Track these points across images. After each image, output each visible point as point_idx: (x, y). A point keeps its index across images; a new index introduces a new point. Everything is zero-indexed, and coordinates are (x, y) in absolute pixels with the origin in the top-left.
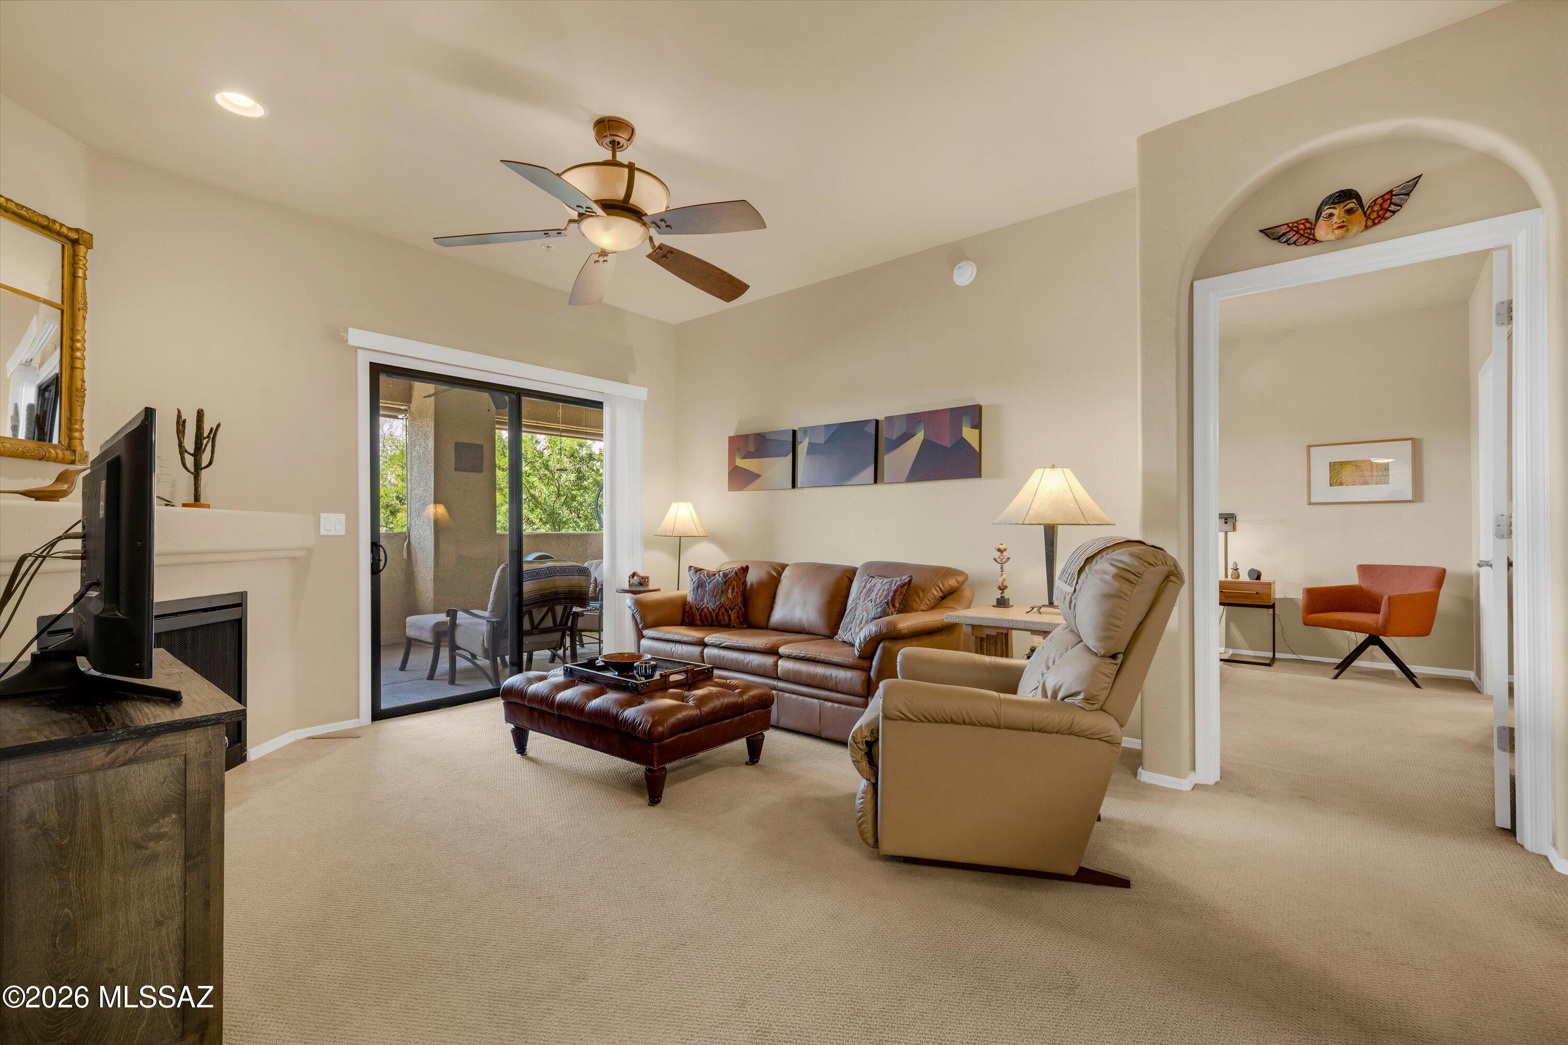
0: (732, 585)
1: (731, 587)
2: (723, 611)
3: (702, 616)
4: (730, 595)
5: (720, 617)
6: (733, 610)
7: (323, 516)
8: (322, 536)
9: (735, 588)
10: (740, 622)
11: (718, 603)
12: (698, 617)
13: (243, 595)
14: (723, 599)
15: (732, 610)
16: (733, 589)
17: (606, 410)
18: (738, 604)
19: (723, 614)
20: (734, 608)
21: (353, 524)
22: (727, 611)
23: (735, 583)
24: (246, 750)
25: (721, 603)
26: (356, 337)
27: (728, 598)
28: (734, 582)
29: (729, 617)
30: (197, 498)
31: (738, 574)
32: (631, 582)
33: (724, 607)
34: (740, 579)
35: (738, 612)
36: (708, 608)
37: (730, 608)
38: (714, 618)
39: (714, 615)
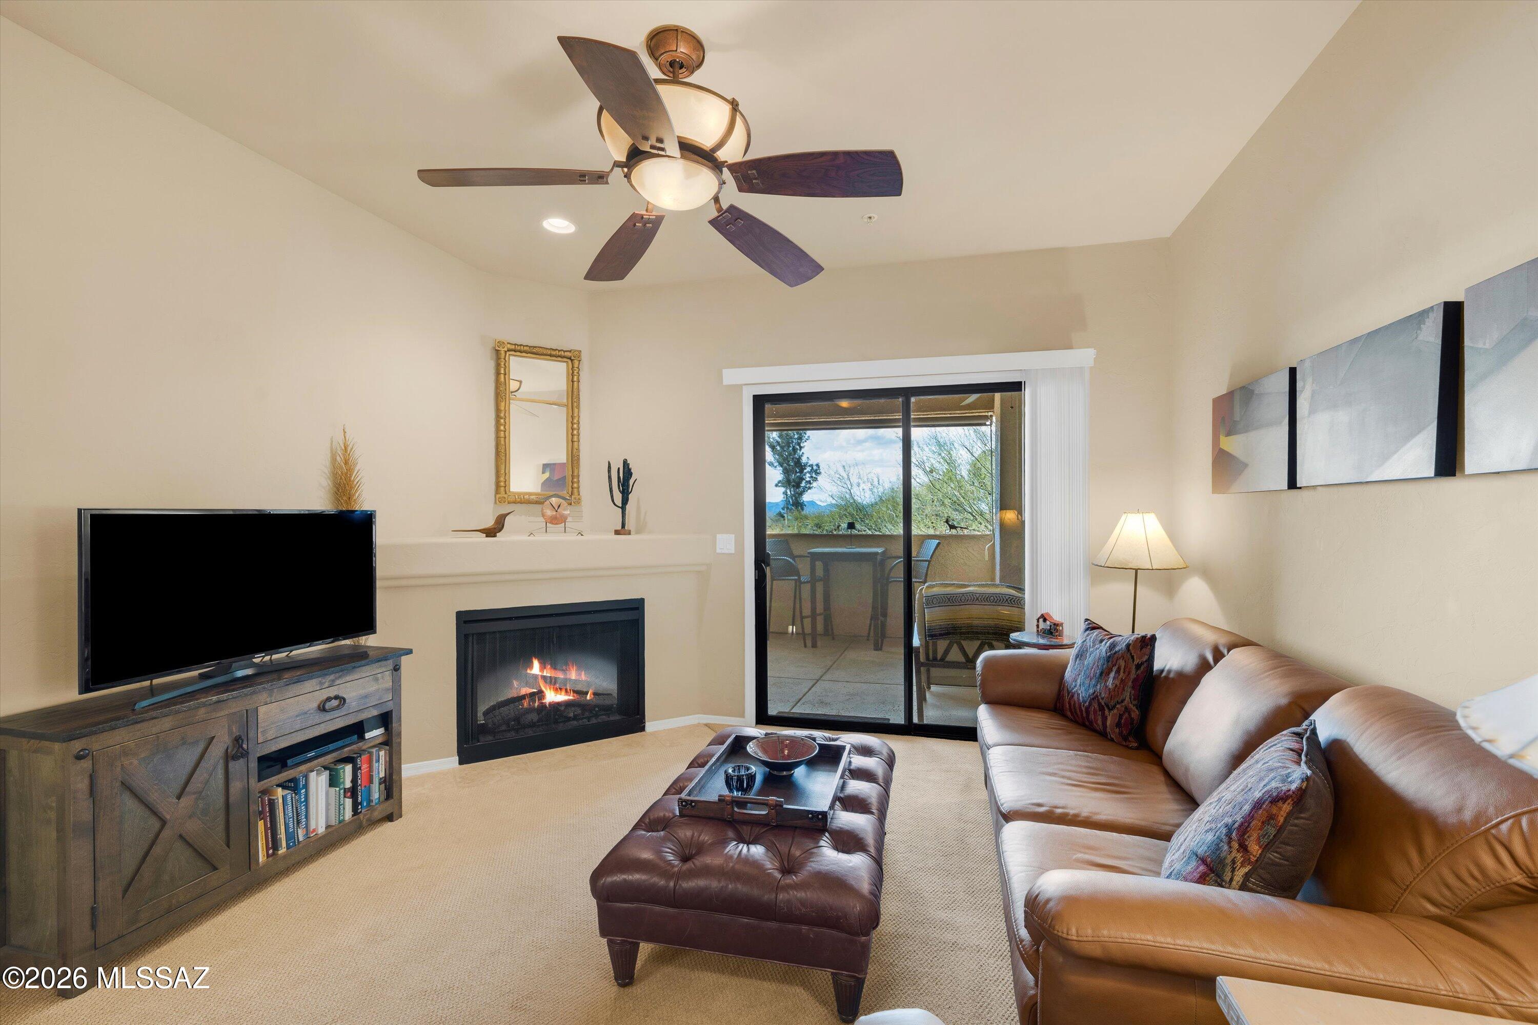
0: (1117, 666)
1: (1115, 669)
2: (1096, 706)
3: (1071, 704)
4: (1110, 682)
5: (1092, 716)
6: (1112, 709)
7: (719, 536)
8: (718, 554)
9: (1122, 671)
10: (1121, 733)
11: (1091, 691)
12: (1068, 706)
13: (642, 601)
14: (1098, 687)
15: (1110, 710)
16: (1118, 671)
17: (1028, 393)
18: (1122, 701)
19: (1095, 712)
20: (1114, 707)
21: (740, 544)
22: (1102, 709)
23: (1122, 663)
24: (645, 723)
25: (1094, 693)
26: (731, 376)
27: (1106, 687)
28: (1121, 660)
29: (1105, 719)
30: (623, 526)
31: (1131, 648)
32: (1041, 627)
33: (1098, 700)
34: (1133, 657)
35: (1121, 716)
36: (1078, 695)
37: (1107, 706)
38: (1084, 715)
39: (1083, 709)
